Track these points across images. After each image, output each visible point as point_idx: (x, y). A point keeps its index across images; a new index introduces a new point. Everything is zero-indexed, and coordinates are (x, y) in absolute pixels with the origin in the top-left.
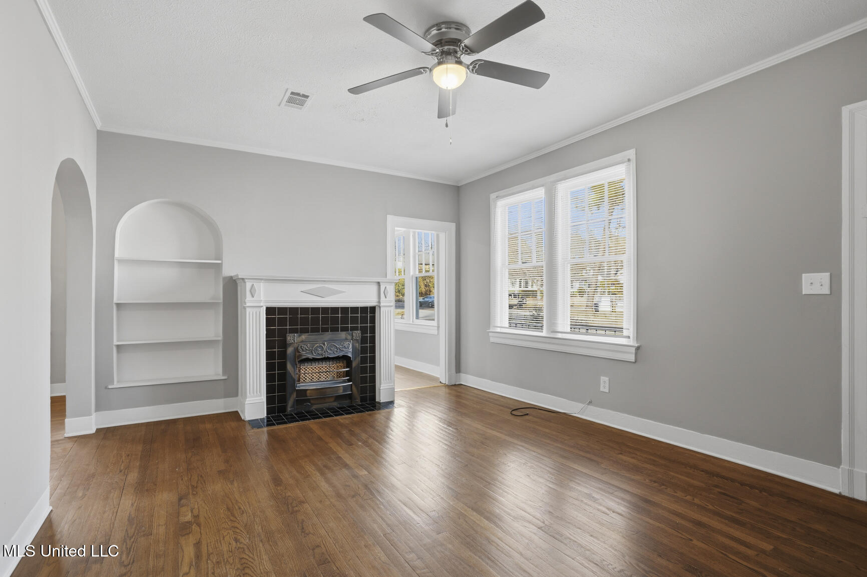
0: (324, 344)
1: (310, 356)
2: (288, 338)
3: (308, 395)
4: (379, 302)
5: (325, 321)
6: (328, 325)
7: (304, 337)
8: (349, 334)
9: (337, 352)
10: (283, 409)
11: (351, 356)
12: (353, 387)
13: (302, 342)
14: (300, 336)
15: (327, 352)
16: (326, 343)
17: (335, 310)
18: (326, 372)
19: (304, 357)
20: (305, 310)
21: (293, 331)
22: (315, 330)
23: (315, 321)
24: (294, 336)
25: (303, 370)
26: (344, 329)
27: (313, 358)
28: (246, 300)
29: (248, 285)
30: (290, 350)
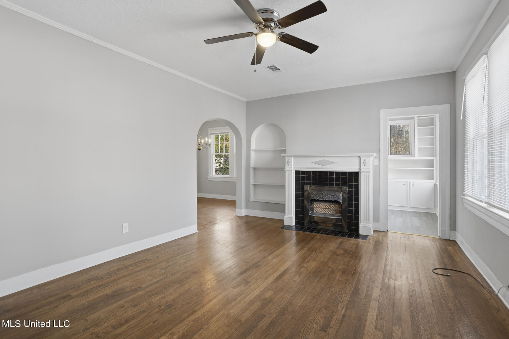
0: (324, 192)
1: (316, 198)
2: (305, 187)
3: (315, 219)
4: (360, 169)
5: (326, 179)
6: (328, 182)
7: (313, 187)
8: (339, 188)
9: (331, 198)
10: (303, 224)
11: (341, 202)
12: (342, 220)
13: (312, 190)
14: (311, 186)
15: (325, 197)
16: (325, 192)
17: (331, 173)
18: (328, 209)
19: (313, 198)
20: (314, 173)
21: (308, 184)
22: (320, 184)
23: (320, 179)
24: (308, 186)
25: (315, 206)
26: (337, 185)
27: (318, 199)
28: (286, 167)
29: (286, 160)
30: (306, 194)
